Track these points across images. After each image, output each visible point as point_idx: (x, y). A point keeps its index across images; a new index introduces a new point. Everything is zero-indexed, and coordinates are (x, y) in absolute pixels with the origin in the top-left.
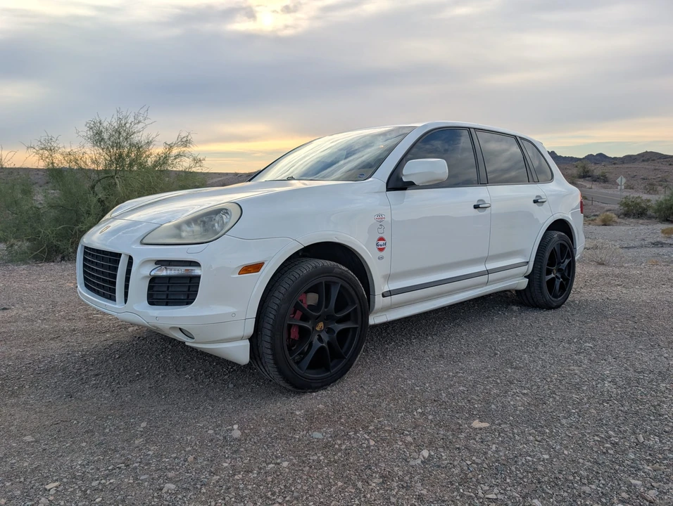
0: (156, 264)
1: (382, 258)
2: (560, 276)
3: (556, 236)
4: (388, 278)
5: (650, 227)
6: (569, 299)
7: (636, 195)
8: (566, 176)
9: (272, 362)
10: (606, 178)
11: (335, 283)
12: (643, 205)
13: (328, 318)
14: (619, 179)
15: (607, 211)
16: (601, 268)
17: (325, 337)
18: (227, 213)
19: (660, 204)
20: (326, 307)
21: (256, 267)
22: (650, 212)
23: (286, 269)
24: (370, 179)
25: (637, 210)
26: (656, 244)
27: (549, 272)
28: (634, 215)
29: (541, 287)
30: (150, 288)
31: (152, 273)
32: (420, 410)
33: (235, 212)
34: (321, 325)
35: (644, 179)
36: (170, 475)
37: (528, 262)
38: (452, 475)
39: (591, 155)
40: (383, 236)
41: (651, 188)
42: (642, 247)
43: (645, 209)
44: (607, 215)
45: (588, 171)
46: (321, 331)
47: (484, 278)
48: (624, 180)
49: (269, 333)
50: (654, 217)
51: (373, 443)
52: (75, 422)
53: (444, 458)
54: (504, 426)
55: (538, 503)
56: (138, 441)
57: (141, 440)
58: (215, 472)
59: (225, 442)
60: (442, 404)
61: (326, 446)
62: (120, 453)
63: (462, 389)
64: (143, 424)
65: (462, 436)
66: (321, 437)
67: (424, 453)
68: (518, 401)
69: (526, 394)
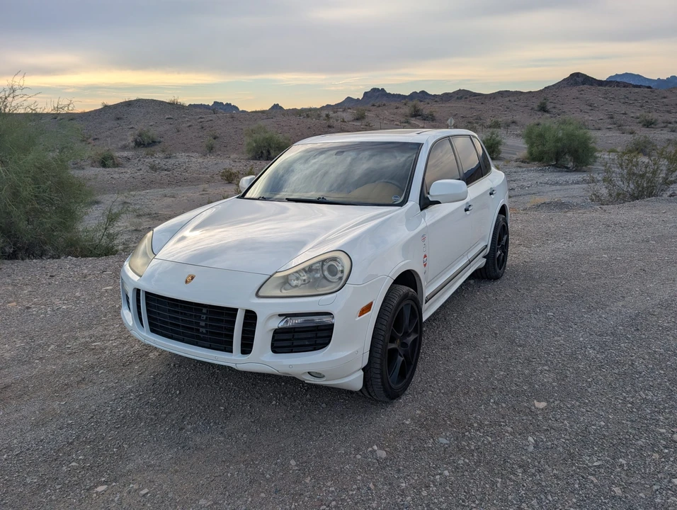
0: (279, 315)
1: (426, 271)
2: (502, 251)
4: (427, 286)
10: (434, 117)
14: (449, 120)
21: (368, 308)
24: (408, 201)
30: (273, 338)
31: (280, 325)
34: (398, 342)
37: (487, 245)
39: (415, 92)
40: (426, 253)
45: (418, 110)
47: (468, 268)
48: (453, 121)
51: (490, 439)
52: (229, 475)
53: (545, 440)
54: (556, 403)
55: (624, 462)
56: (308, 480)
57: (309, 478)
58: (403, 493)
59: (382, 464)
60: (501, 391)
61: (460, 449)
62: (306, 496)
63: (502, 373)
64: (291, 462)
65: (540, 418)
66: (448, 442)
67: (530, 439)
68: (548, 378)
69: (549, 371)
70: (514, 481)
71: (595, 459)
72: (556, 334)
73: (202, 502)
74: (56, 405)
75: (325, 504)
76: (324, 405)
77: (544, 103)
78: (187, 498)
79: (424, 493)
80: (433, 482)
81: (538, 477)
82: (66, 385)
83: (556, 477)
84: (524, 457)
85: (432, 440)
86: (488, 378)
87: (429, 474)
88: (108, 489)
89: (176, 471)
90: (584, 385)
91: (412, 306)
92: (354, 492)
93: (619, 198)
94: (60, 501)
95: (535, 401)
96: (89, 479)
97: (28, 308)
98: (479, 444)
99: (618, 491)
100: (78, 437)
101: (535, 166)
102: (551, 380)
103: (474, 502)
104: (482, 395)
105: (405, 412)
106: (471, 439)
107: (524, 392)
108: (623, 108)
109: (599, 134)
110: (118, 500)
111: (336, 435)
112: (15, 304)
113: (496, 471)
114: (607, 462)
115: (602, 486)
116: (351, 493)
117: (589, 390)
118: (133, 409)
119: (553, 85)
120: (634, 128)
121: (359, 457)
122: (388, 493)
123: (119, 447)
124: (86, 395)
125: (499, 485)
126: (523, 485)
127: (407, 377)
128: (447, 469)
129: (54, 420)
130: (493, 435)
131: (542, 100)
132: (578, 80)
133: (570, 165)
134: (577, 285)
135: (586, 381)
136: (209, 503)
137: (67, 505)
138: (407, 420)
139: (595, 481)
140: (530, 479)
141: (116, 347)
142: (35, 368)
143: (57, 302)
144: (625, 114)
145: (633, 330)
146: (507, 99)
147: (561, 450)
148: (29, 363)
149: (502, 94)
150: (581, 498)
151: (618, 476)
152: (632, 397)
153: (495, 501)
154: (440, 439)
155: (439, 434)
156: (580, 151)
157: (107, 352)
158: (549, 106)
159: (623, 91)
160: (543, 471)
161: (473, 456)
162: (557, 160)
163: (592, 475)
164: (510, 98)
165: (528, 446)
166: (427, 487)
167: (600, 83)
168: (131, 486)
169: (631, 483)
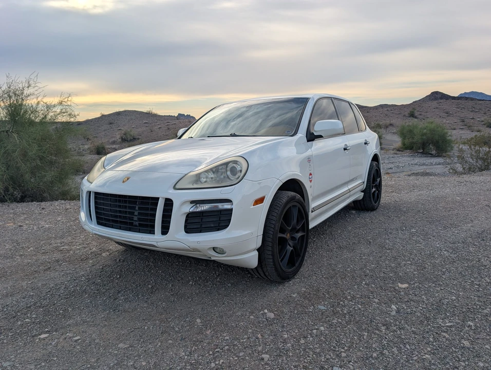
0: (192, 203)
1: (311, 187)
2: (376, 190)
3: (375, 165)
4: (313, 199)
8: (370, 128)
9: (272, 264)
11: (296, 206)
13: (292, 230)
17: (293, 242)
20: (292, 224)
21: (260, 201)
29: (369, 197)
30: (186, 221)
31: (191, 211)
33: (244, 164)
34: (288, 236)
37: (364, 182)
40: (311, 172)
46: (289, 239)
47: (348, 195)
49: (270, 244)
51: (360, 306)
52: (146, 328)
53: (405, 308)
54: (416, 285)
55: (471, 324)
56: (208, 332)
57: (210, 331)
58: (285, 342)
59: (270, 322)
60: (372, 277)
61: (335, 313)
62: (205, 342)
63: (373, 266)
64: (197, 320)
65: (402, 293)
66: (326, 308)
67: (393, 307)
68: (411, 269)
69: (411, 264)
70: (378, 335)
71: (447, 321)
72: (419, 242)
73: (121, 345)
74: (24, 284)
75: (219, 348)
76: (229, 285)
77: (413, 112)
78: (109, 343)
79: (302, 341)
80: (310, 334)
81: (399, 332)
82: (35, 271)
83: (414, 333)
84: (387, 319)
85: (312, 307)
86: (361, 269)
87: (308, 329)
88: (49, 336)
89: (105, 325)
90: (440, 273)
91: (299, 208)
92: (245, 340)
93: (471, 170)
94: (9, 344)
95: (399, 284)
96: (36, 330)
97: (21, 226)
98: (351, 309)
99: (467, 343)
100: (35, 304)
101: (408, 152)
102: (412, 270)
103: (343, 348)
104: (356, 279)
105: (294, 289)
106: (344, 306)
107: (390, 278)
108: (471, 115)
109: (454, 132)
110: (55, 344)
111: (236, 304)
112: (12, 224)
113: (364, 328)
114: (458, 323)
115: (453, 340)
116: (242, 341)
117: (444, 276)
118: (82, 286)
119: (419, 100)
120: (481, 128)
121: (252, 317)
122: (273, 341)
123: (65, 310)
124: (48, 277)
125: (365, 337)
126: (386, 338)
127: (297, 265)
128: (322, 326)
129: (20, 293)
130: (362, 304)
131: (411, 109)
132: (437, 96)
133: (434, 152)
134: (435, 214)
135: (441, 271)
136: (126, 346)
137: (14, 346)
138: (294, 294)
139: (447, 336)
140: (392, 334)
141: (79, 249)
142: (15, 261)
143: (43, 223)
144: (473, 119)
145: (479, 240)
146: (386, 109)
147: (419, 315)
148: (12, 258)
149: (382, 106)
150: (435, 348)
151: (467, 333)
152: (479, 281)
153: (361, 348)
154: (319, 306)
155: (319, 303)
156: (440, 142)
157: (71, 252)
158: (416, 114)
159: (470, 103)
160: (403, 329)
161: (345, 317)
162: (423, 149)
163: (445, 332)
164: (388, 108)
165: (391, 311)
166: (305, 337)
167: (454, 98)
168: (68, 334)
169: (478, 338)
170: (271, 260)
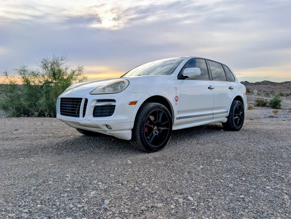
0: (97, 101)
1: (177, 104)
2: (239, 118)
3: (237, 102)
4: (179, 112)
5: (267, 110)
6: (242, 128)
7: (261, 97)
9: (140, 139)
10: (249, 91)
11: (161, 112)
12: (264, 101)
13: (158, 125)
14: (254, 91)
15: (250, 104)
16: (252, 121)
17: (158, 132)
18: (124, 83)
19: (271, 101)
20: (158, 121)
21: (134, 103)
22: (267, 104)
23: (143, 105)
24: (172, 75)
25: (262, 104)
26: (270, 117)
27: (235, 116)
28: (261, 106)
29: (232, 122)
30: (94, 111)
32: (195, 157)
33: (127, 83)
34: (156, 128)
35: (264, 91)
36: (111, 172)
37: (227, 112)
38: (212, 172)
39: (242, 82)
40: (177, 96)
41: (267, 95)
42: (265, 118)
43: (265, 103)
44: (250, 105)
46: (156, 130)
47: (212, 116)
48: (256, 91)
49: (139, 128)
50: (269, 107)
53: (208, 168)
54: (227, 161)
57: (94, 165)
59: (127, 165)
63: (209, 151)
66: (162, 163)
67: (201, 167)
68: (231, 154)
72: (250, 145)
85: (155, 162)
96: (20, 156)
97: (43, 124)
107: (214, 157)
110: (24, 161)
112: (40, 123)
154: (159, 162)
170: (139, 137)
